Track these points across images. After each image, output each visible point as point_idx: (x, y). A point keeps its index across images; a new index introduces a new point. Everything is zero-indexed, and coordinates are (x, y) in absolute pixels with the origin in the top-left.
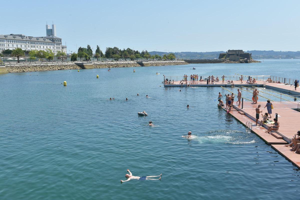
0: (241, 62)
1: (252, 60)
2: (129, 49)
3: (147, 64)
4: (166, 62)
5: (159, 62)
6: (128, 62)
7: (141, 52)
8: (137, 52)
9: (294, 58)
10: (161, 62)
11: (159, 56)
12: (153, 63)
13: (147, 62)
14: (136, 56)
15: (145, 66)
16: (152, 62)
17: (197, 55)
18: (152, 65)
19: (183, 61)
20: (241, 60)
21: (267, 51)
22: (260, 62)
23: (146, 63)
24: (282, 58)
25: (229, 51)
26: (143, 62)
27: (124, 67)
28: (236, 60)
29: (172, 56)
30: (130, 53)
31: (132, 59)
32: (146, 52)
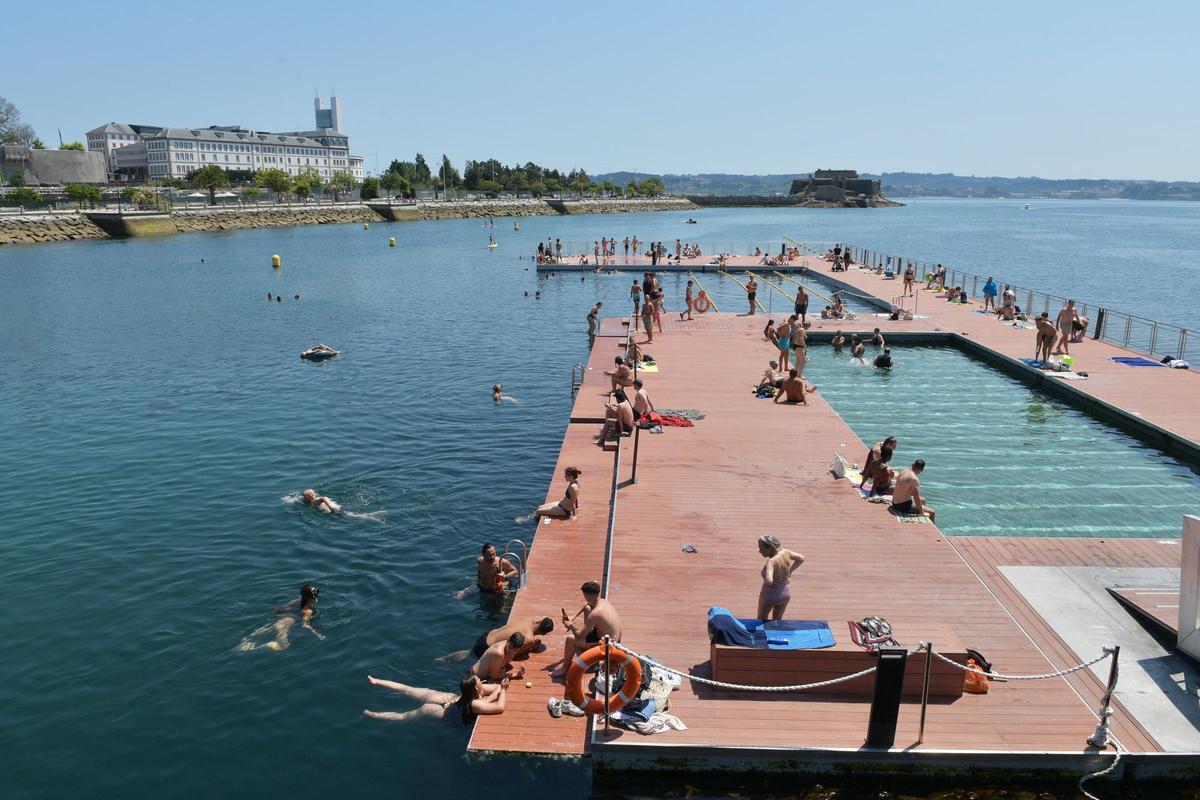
0: (848, 205)
1: (880, 200)
2: (533, 165)
3: (576, 208)
4: (632, 201)
5: (614, 202)
6: (523, 202)
7: (567, 175)
8: (555, 174)
9: (1007, 196)
10: (618, 202)
11: (615, 184)
12: (594, 206)
13: (577, 203)
14: (547, 184)
15: (568, 213)
16: (592, 201)
17: (741, 183)
18: (591, 210)
19: (683, 201)
20: (848, 199)
21: (936, 176)
22: (902, 205)
23: (573, 204)
24: (975, 196)
25: (819, 172)
26: (565, 203)
27: (509, 215)
28: (834, 199)
29: (653, 187)
30: (536, 175)
31: (535, 195)
32: (583, 173)
